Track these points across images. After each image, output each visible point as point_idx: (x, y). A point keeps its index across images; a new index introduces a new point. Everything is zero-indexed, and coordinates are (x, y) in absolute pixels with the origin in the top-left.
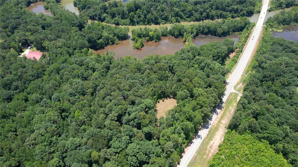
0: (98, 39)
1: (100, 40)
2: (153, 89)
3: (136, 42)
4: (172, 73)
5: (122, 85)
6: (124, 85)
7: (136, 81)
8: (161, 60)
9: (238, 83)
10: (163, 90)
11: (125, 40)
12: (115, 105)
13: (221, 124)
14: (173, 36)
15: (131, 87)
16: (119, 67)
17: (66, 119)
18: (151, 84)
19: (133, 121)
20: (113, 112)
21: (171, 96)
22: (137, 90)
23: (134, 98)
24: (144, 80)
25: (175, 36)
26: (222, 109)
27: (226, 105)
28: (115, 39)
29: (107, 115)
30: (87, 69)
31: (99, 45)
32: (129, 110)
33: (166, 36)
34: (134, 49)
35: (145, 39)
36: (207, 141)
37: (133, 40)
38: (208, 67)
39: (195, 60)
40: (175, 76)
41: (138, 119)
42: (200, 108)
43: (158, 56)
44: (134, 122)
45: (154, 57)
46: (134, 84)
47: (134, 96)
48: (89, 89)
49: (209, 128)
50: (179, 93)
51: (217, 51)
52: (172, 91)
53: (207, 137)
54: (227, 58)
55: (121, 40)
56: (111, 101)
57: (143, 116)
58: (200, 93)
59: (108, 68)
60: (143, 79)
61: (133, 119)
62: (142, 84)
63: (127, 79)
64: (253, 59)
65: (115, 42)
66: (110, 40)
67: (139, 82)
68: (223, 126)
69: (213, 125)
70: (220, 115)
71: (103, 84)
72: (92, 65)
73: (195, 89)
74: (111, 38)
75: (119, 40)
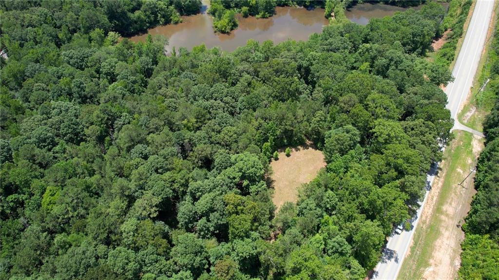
0: (133, 11)
1: (137, 13)
2: (260, 124)
3: (220, 17)
4: (307, 83)
5: (178, 115)
6: (183, 115)
7: (216, 103)
8: (279, 53)
9: (465, 106)
10: (288, 127)
11: (195, 14)
12: (156, 171)
13: (443, 217)
14: (301, 6)
15: (201, 119)
16: (175, 70)
17: (19, 210)
18: (255, 110)
19: (204, 219)
20: (148, 194)
21: (308, 142)
22: (217, 127)
23: (209, 150)
24: (236, 101)
25: (305, 6)
26: (439, 175)
27: (447, 164)
28: (171, 11)
29: (131, 200)
30: (98, 76)
31: (135, 25)
32: (193, 185)
33: (287, 5)
34: (215, 32)
35: (240, 12)
36: (414, 267)
37: (213, 13)
38: (397, 67)
39: (360, 53)
40: (317, 88)
41: (221, 215)
42: (397, 178)
43: (271, 44)
44: (209, 221)
45: (261, 46)
46: (210, 113)
47: (211, 143)
48: (90, 127)
49: (414, 229)
50: (333, 135)
51: (411, 31)
52: (310, 129)
53: (411, 256)
54: (427, 50)
55: (186, 15)
56: (146, 157)
57: (233, 204)
58: (393, 134)
59: (148, 73)
60: (233, 98)
61: (206, 214)
62: (231, 111)
63: (192, 99)
64: (491, 52)
65: (171, 18)
66: (159, 15)
67: (222, 104)
68: (451, 222)
69: (424, 218)
70: (435, 191)
71: (130, 112)
72: (109, 67)
73: (376, 122)
74: (161, 10)
75: (182, 15)
